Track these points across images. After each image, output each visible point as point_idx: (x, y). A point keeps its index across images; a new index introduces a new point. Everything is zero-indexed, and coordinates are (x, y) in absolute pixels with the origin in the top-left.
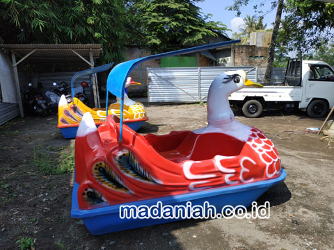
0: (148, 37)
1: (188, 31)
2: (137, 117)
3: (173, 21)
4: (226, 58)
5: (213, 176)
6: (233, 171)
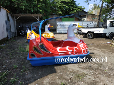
0: (58, 11)
3: (66, 6)
4: (84, 19)
5: (66, 52)
6: (72, 51)
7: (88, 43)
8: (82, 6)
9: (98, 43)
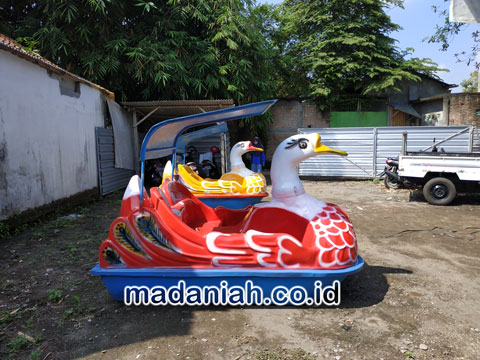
1: (372, 76)
2: (251, 190)
3: (349, 62)
4: (436, 113)
5: (243, 252)
6: (268, 250)
7: (416, 224)
8: (424, 60)
9: (465, 227)
